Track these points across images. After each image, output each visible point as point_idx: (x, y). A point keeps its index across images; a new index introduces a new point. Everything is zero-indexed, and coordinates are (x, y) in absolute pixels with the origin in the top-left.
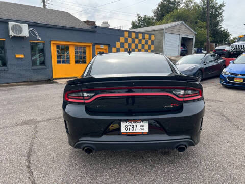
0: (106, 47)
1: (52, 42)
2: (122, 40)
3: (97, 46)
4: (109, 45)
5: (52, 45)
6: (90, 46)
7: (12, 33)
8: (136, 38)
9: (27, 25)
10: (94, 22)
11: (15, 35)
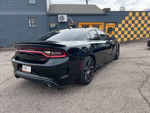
0: (114, 24)
1: (79, 24)
2: (127, 18)
3: (107, 24)
4: (116, 23)
5: (79, 25)
6: (102, 24)
7: (59, 21)
8: (139, 16)
9: (66, 15)
10: (110, 9)
11: (61, 21)
